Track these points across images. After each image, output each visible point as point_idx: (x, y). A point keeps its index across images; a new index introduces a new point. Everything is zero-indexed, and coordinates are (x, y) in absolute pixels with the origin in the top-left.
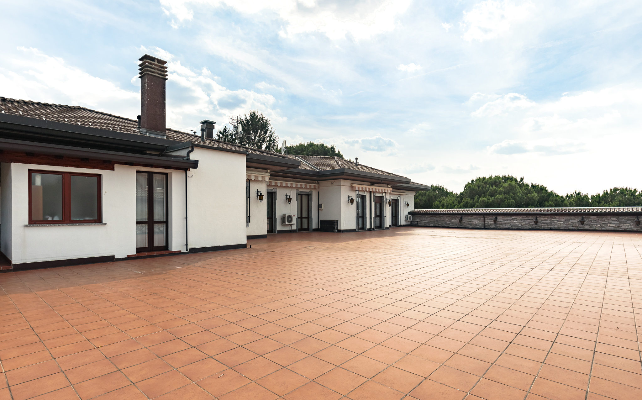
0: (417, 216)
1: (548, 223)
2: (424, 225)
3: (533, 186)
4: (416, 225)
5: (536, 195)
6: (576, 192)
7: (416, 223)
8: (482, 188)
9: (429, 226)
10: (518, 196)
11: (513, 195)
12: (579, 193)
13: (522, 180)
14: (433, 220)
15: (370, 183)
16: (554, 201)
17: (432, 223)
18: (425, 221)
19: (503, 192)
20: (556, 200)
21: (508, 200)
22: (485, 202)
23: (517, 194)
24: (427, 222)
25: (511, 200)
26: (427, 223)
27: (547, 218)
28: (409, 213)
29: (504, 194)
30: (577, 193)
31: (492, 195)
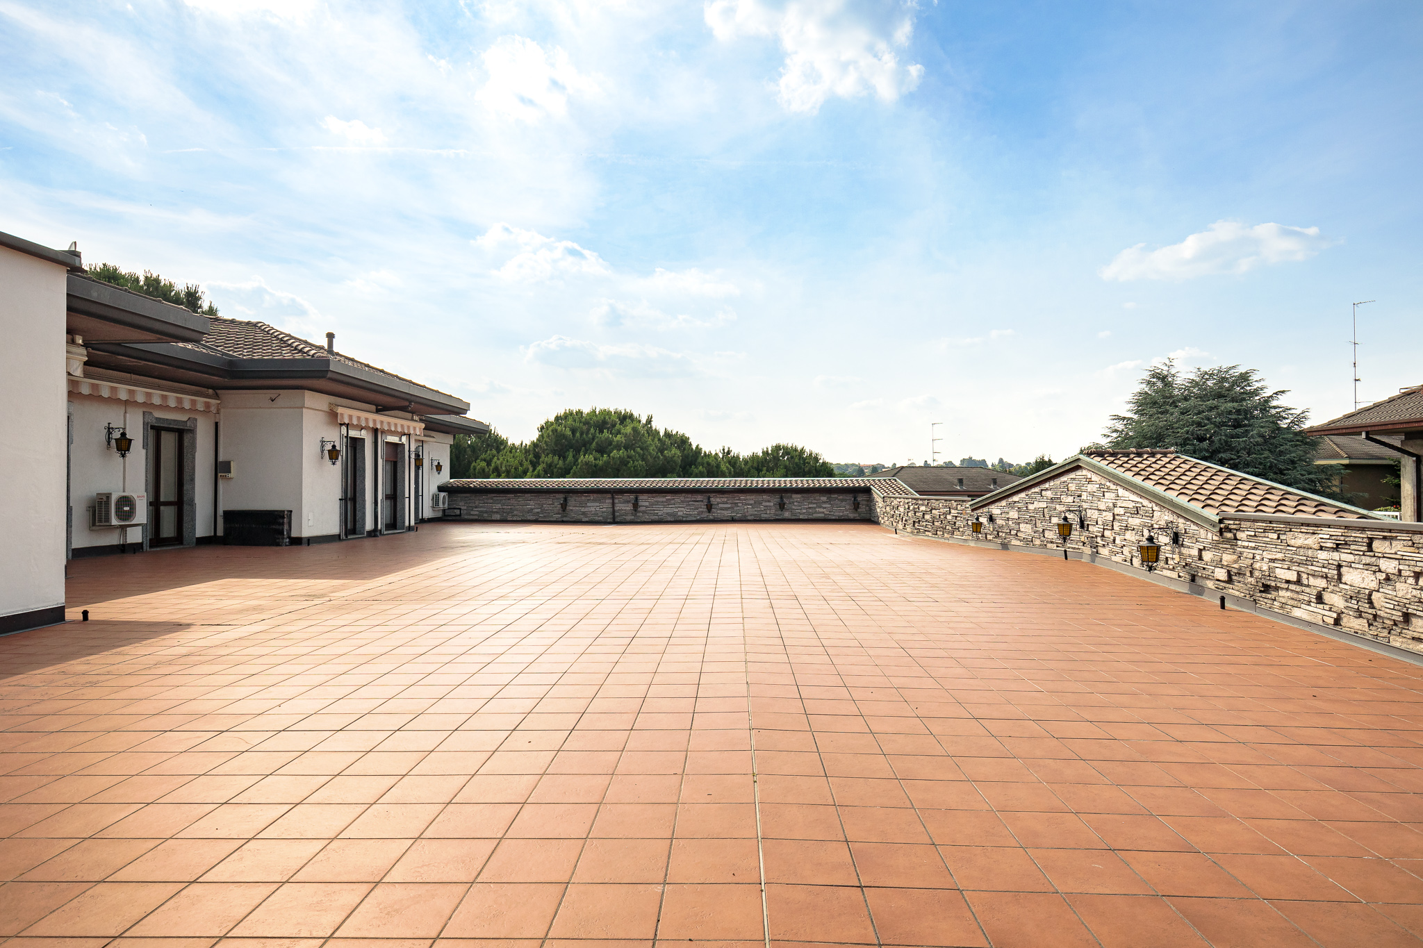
0: (459, 495)
1: (729, 508)
2: (476, 517)
3: (668, 435)
4: (457, 518)
5: (678, 453)
7: (458, 512)
8: (582, 434)
9: (490, 519)
10: (650, 454)
11: (642, 452)
12: (729, 452)
13: (649, 421)
14: (499, 506)
15: (373, 408)
16: (705, 465)
17: (497, 512)
18: (481, 507)
19: (623, 445)
20: (708, 464)
21: (633, 463)
22: (591, 465)
23: (647, 450)
24: (485, 509)
25: (640, 462)
26: (486, 512)
27: (727, 498)
28: (441, 489)
29: (626, 448)
30: (726, 451)
31: (601, 450)
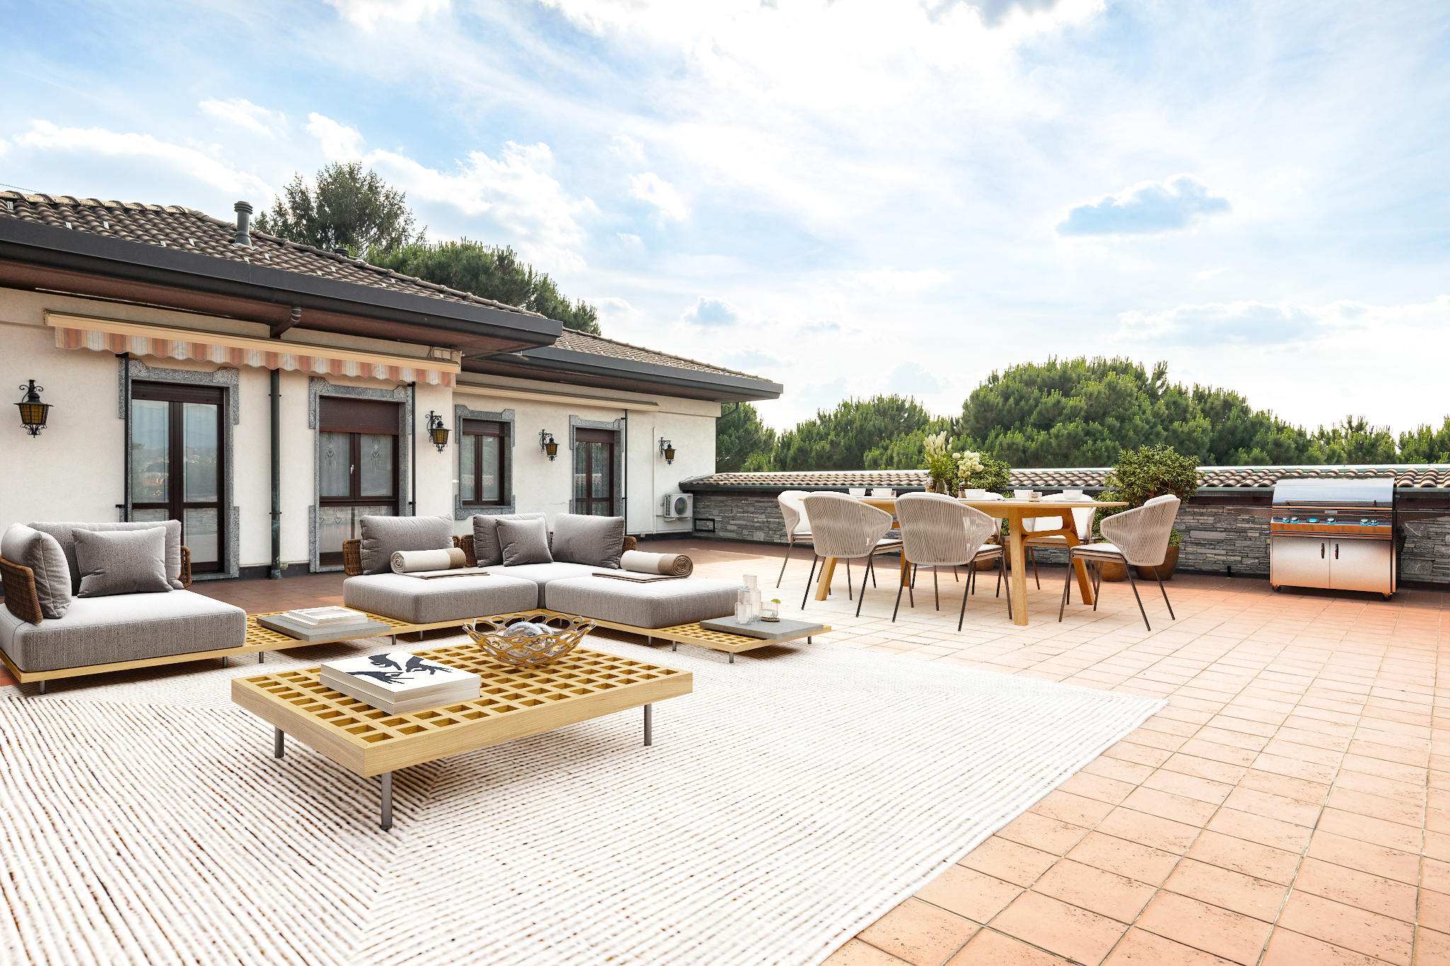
0: (713, 498)
1: (1220, 542)
2: (733, 535)
3: (1200, 396)
4: (710, 535)
5: (1206, 424)
6: (1350, 423)
7: (710, 524)
8: (1017, 402)
9: (750, 538)
10: (1135, 429)
11: (1118, 424)
13: (1160, 374)
14: (762, 518)
17: (760, 529)
18: (739, 519)
19: (1083, 413)
21: (1095, 442)
22: (1017, 450)
23: (1130, 420)
24: (744, 523)
25: (1108, 442)
26: (745, 527)
27: (1214, 515)
28: (684, 487)
29: (1086, 420)
30: (1354, 424)
31: (1046, 425)
